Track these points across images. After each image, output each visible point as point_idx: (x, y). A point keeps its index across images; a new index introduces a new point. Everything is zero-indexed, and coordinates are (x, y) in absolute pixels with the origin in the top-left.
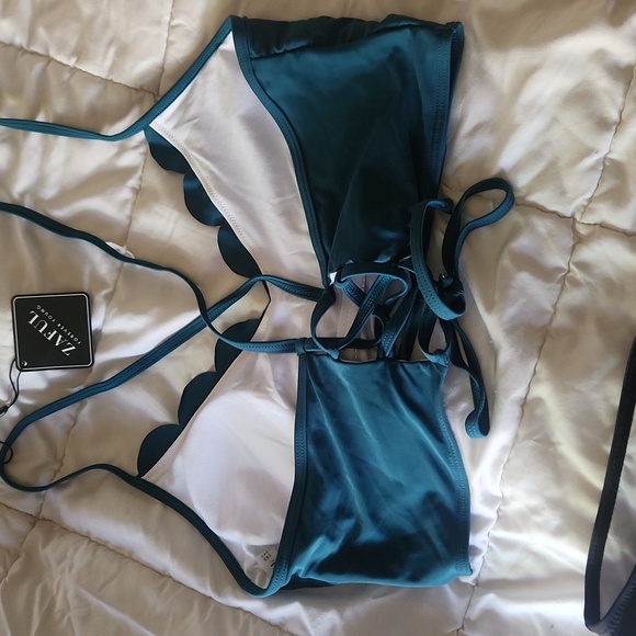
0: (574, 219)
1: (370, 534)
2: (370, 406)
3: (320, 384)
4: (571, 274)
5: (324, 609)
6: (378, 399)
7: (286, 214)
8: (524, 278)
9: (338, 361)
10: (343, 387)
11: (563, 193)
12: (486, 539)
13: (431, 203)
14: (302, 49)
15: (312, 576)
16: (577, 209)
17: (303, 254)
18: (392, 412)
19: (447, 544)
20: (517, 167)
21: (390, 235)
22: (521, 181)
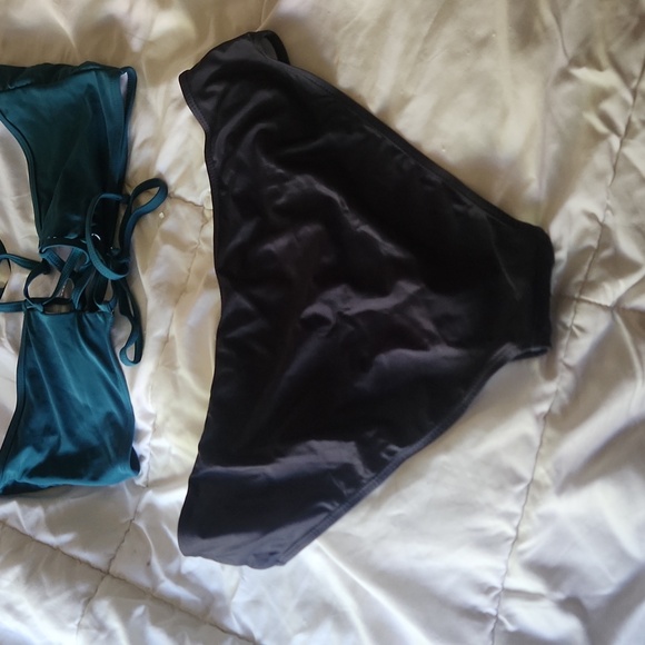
0: (204, 207)
1: (67, 447)
2: (64, 346)
3: (33, 333)
4: (199, 247)
5: (33, 505)
6: (69, 342)
7: (22, 208)
8: (167, 250)
9: (43, 313)
10: (48, 333)
11: (195, 188)
12: (147, 447)
13: (104, 196)
14: (27, 86)
15: (25, 480)
16: (204, 199)
17: (31, 237)
18: (78, 350)
19: (116, 450)
20: (170, 170)
21: (77, 218)
22: (171, 180)
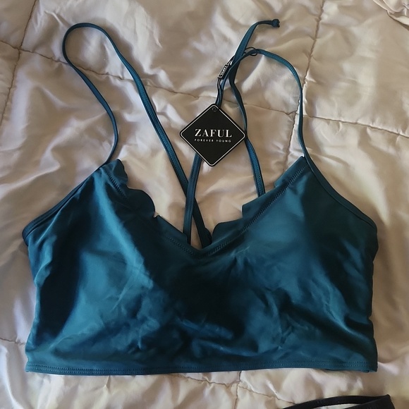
0: (238, 382)
4: (208, 385)
16: (245, 383)
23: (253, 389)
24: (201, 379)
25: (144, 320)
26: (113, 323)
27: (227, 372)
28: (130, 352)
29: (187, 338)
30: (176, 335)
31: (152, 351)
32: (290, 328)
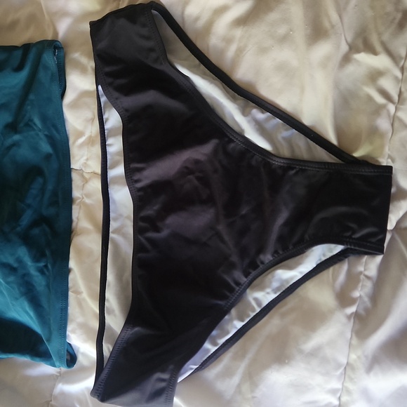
0: (82, 171)
4: (84, 200)
16: (82, 165)
23: (85, 158)
24: (78, 207)
25: (19, 261)
26: (21, 288)
27: (73, 183)
28: (47, 273)
29: (40, 220)
30: (36, 231)
31: (48, 253)
32: (30, 123)
